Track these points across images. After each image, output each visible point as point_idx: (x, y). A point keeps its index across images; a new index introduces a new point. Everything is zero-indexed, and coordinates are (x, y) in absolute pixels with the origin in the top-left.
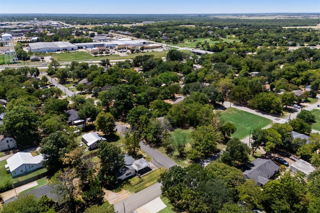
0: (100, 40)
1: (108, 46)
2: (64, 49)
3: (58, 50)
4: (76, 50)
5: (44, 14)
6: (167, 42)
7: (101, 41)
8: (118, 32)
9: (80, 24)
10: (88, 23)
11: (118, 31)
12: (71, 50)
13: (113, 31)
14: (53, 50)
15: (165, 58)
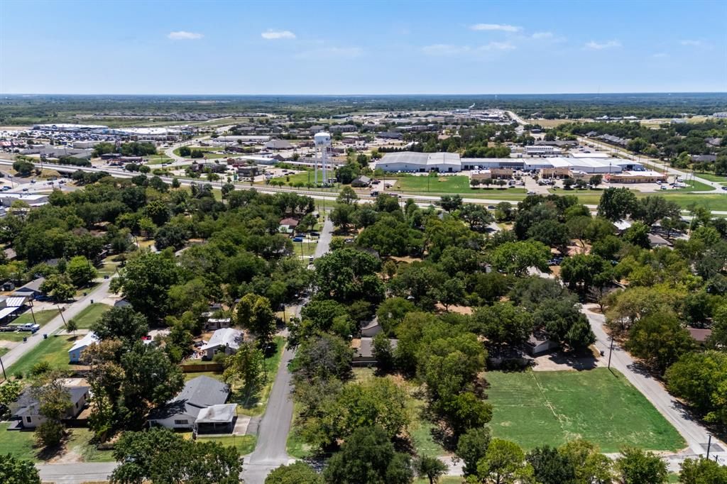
0: (532, 154)
1: (529, 168)
2: (432, 169)
3: (422, 170)
4: (457, 172)
5: (499, 95)
6: (699, 168)
7: (534, 156)
8: (602, 137)
9: (545, 117)
10: (563, 115)
11: (606, 136)
12: (446, 172)
13: (595, 133)
14: (411, 168)
15: (595, 207)
